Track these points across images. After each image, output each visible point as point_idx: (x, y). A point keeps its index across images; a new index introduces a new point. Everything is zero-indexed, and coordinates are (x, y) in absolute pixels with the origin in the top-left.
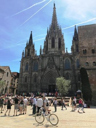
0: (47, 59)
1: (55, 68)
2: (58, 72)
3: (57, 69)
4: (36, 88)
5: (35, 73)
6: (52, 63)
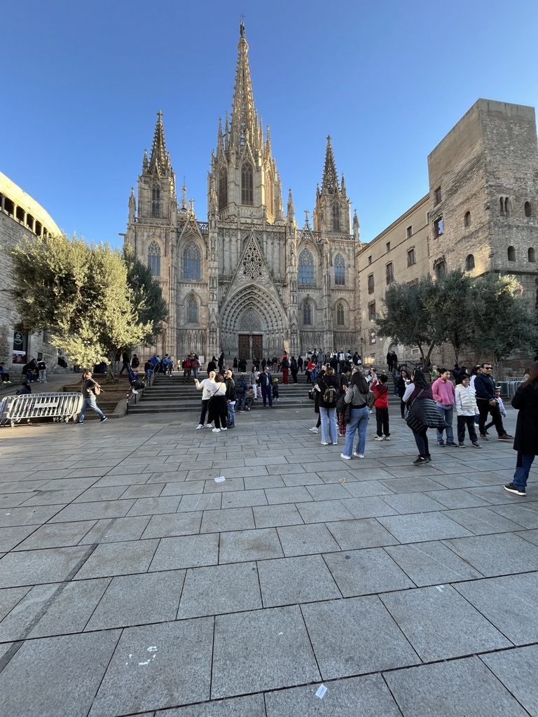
0: (234, 239)
1: (266, 276)
2: (279, 291)
3: (275, 281)
4: (199, 345)
5: (193, 290)
6: (258, 258)
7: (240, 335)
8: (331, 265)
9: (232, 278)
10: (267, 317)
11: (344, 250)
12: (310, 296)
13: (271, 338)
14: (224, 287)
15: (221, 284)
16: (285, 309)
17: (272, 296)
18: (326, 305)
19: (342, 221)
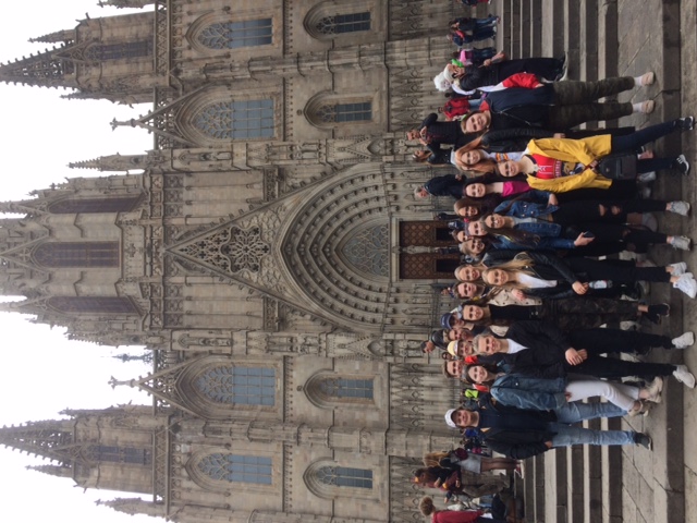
3: (271, 197)
5: (299, 389)
6: (222, 238)
7: (402, 276)
8: (228, 56)
9: (269, 297)
11: (190, 25)
12: (302, 107)
13: (407, 202)
14: (291, 317)
15: (283, 323)
16: (335, 169)
18: (321, 65)
19: (126, 34)
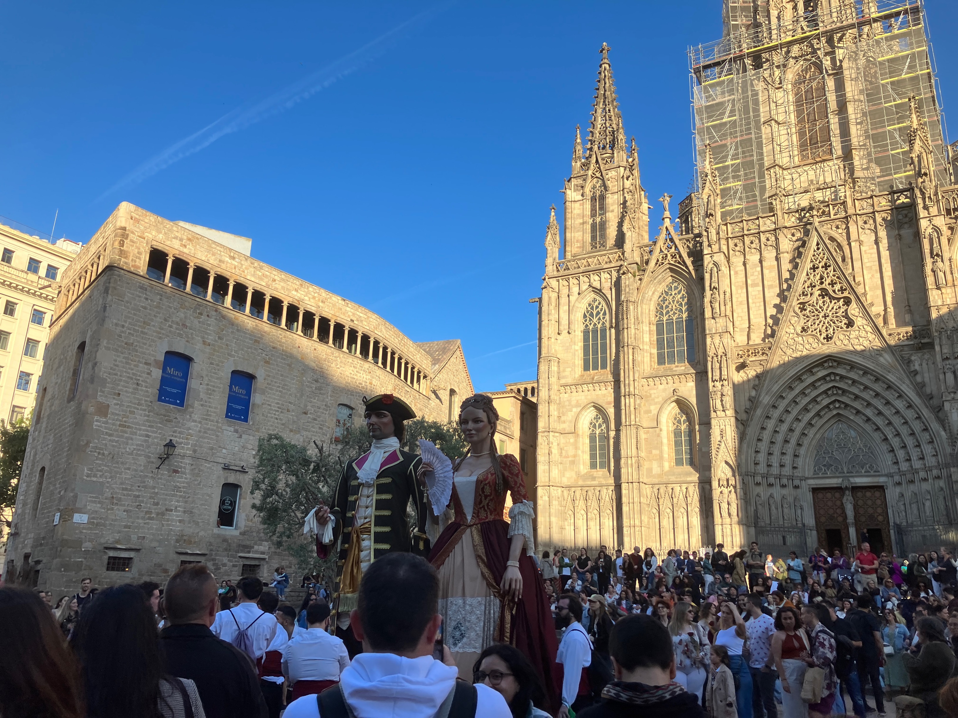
0: (772, 255)
5: (676, 390)
7: (815, 490)
9: (772, 348)
10: (890, 436)
13: (908, 495)
15: (742, 366)
16: (937, 411)
17: (891, 377)
